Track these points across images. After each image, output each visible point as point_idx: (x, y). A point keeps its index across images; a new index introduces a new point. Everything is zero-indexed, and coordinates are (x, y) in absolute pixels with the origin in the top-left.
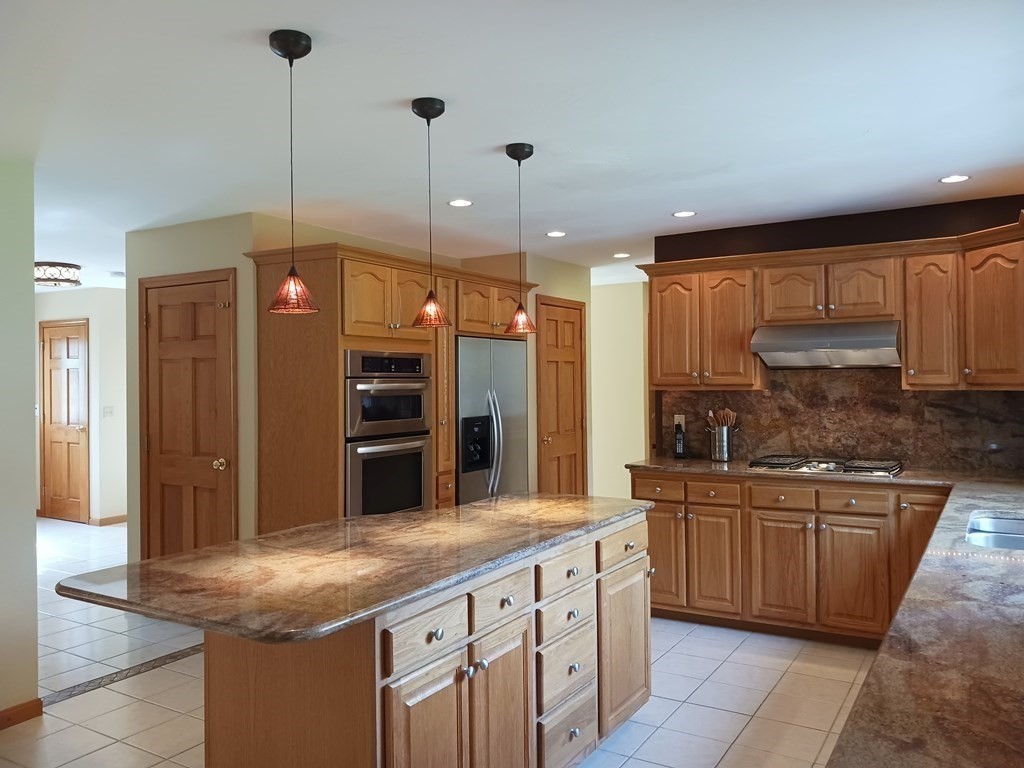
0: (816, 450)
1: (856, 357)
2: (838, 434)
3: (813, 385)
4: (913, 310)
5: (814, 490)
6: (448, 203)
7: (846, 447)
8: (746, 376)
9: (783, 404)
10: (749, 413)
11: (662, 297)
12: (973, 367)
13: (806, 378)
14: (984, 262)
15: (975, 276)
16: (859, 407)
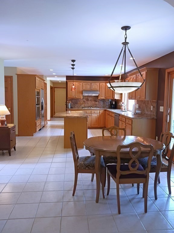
0: (87, 106)
1: (94, 95)
3: (87, 98)
4: (100, 89)
5: (91, 111)
8: (81, 97)
9: (84, 100)
12: (106, 96)
13: (86, 97)
16: (93, 101)
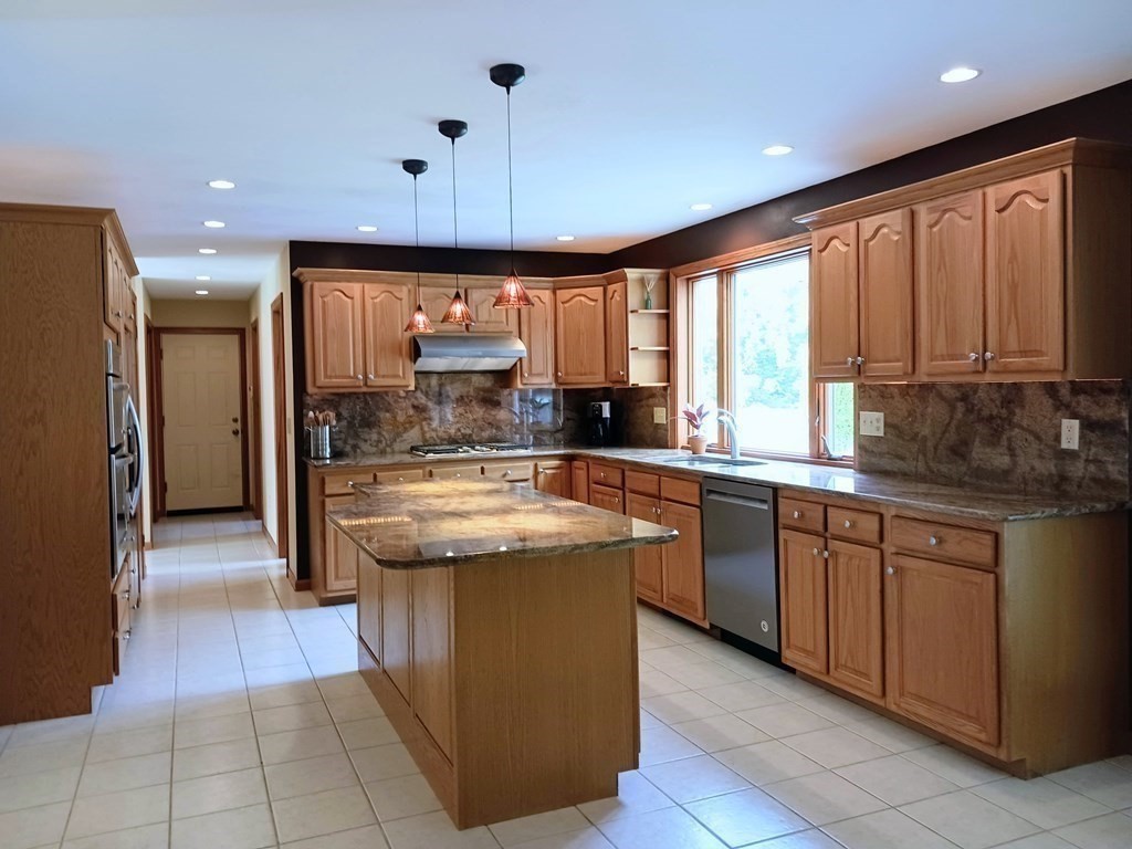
0: (442, 440)
2: (459, 425)
3: (440, 387)
4: (525, 328)
5: (479, 467)
6: (208, 184)
7: (464, 435)
8: (404, 377)
9: (416, 403)
10: (388, 411)
11: (324, 302)
12: (563, 370)
14: (572, 298)
15: (565, 308)
16: (474, 403)
